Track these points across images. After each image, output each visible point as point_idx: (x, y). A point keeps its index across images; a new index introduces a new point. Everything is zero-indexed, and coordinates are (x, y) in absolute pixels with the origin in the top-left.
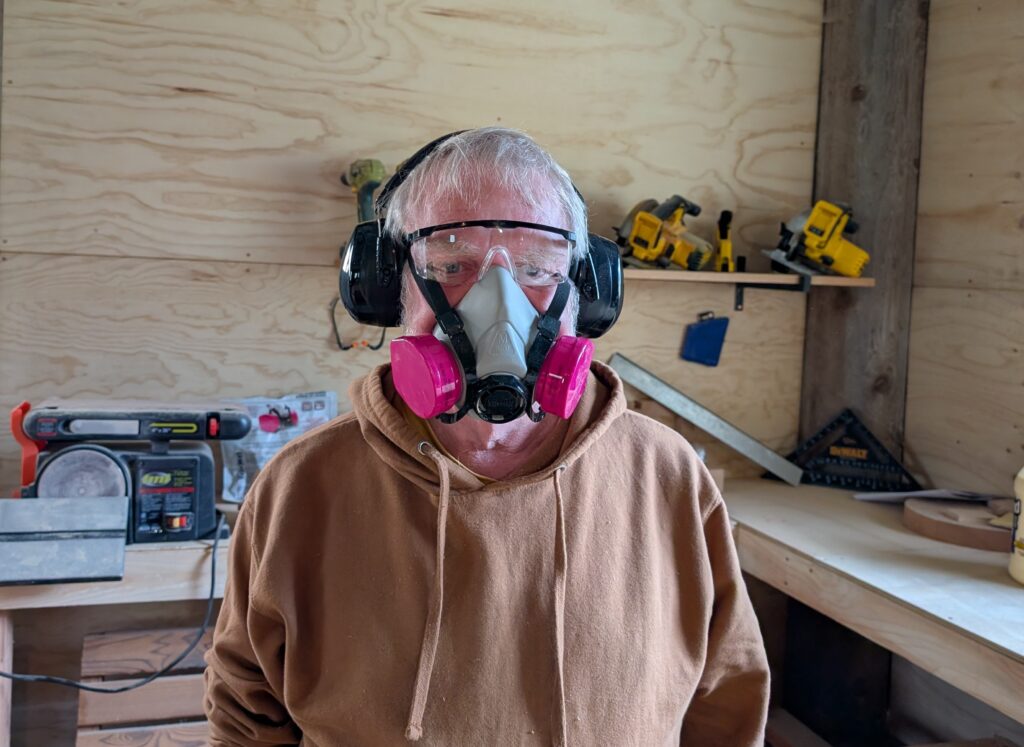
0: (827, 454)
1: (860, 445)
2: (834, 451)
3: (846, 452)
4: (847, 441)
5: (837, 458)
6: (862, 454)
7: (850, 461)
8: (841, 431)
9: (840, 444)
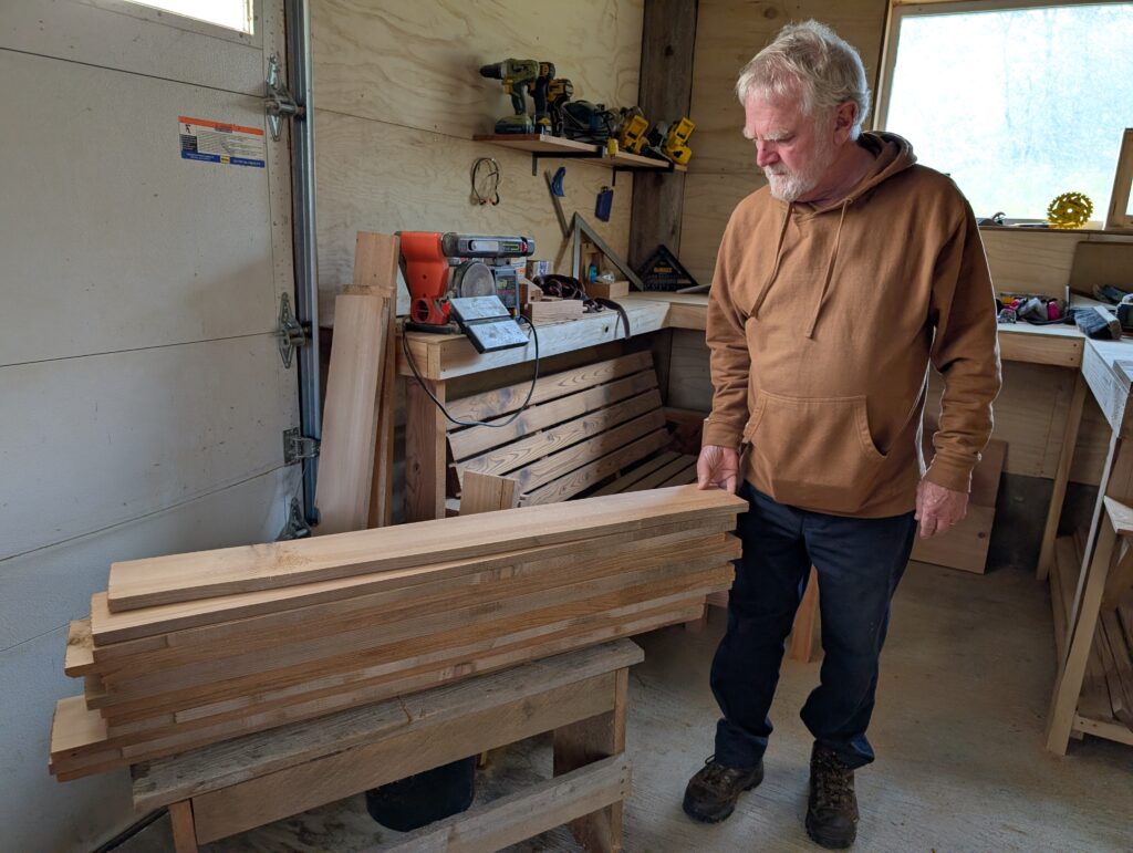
0: (652, 273)
1: (668, 265)
2: (656, 270)
3: (662, 270)
4: (662, 263)
5: (657, 274)
6: (669, 270)
7: (665, 275)
8: (658, 258)
9: (658, 266)
